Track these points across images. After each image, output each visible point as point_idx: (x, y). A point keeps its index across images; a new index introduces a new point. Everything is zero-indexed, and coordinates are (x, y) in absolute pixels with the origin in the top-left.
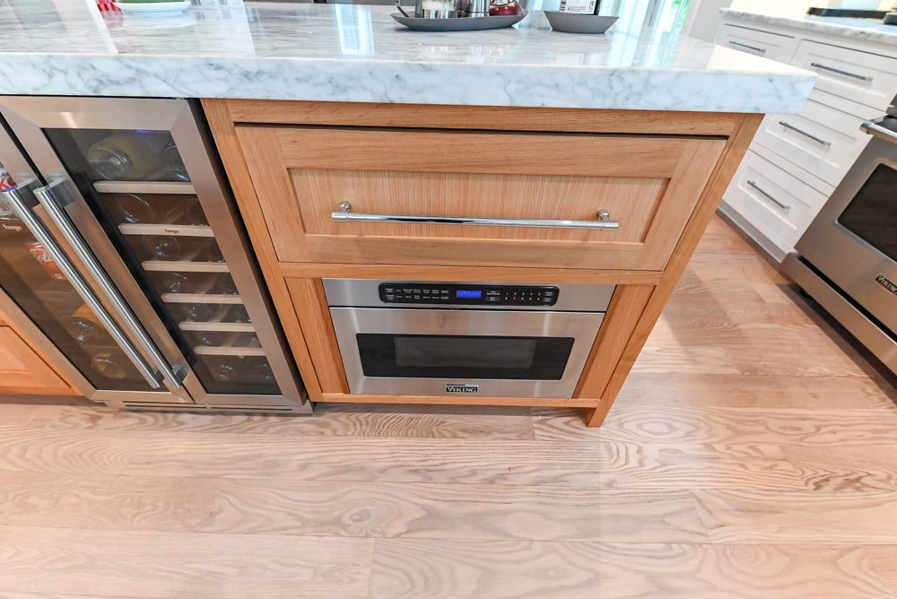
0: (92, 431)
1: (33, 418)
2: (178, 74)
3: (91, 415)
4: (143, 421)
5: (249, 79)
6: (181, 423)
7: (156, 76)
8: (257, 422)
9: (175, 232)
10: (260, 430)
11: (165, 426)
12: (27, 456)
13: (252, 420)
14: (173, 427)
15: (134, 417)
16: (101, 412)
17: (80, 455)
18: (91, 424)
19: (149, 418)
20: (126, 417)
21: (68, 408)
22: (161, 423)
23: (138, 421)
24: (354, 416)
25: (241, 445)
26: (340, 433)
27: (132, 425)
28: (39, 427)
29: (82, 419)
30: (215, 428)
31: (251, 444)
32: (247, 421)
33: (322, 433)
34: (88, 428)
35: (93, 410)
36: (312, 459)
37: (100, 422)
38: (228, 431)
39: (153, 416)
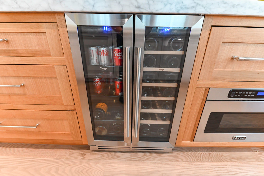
0: (83, 160)
1: (58, 155)
2: (210, 5)
3: (81, 154)
4: (103, 156)
5: (234, 7)
6: (119, 157)
7: (202, 6)
8: (148, 156)
9: (162, 70)
10: (152, 159)
11: (113, 158)
12: (59, 172)
13: (146, 155)
14: (116, 158)
15: (98, 154)
16: (85, 152)
17: (82, 171)
18: (82, 157)
19: (105, 154)
20: (96, 154)
21: (71, 150)
22: (111, 157)
23: (101, 156)
24: (186, 153)
25: (148, 166)
26: (185, 160)
27: (99, 158)
28: (61, 159)
29: (78, 155)
30: (133, 158)
31: (151, 166)
32: (144, 155)
33: (177, 161)
34: (81, 159)
35: (81, 151)
36: (180, 172)
37: (85, 156)
38: (139, 160)
39: (106, 154)
